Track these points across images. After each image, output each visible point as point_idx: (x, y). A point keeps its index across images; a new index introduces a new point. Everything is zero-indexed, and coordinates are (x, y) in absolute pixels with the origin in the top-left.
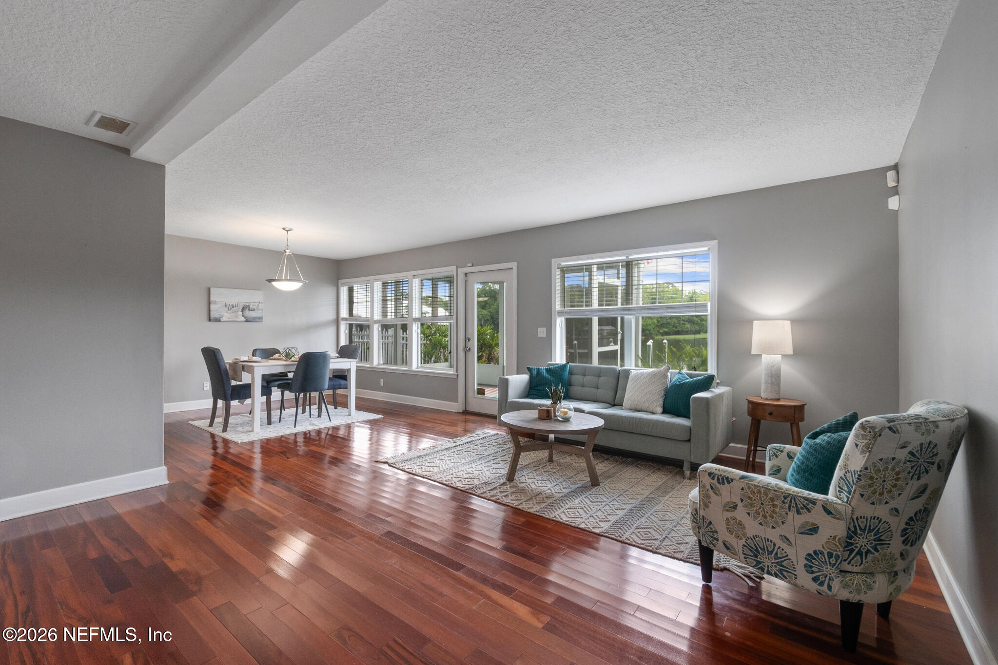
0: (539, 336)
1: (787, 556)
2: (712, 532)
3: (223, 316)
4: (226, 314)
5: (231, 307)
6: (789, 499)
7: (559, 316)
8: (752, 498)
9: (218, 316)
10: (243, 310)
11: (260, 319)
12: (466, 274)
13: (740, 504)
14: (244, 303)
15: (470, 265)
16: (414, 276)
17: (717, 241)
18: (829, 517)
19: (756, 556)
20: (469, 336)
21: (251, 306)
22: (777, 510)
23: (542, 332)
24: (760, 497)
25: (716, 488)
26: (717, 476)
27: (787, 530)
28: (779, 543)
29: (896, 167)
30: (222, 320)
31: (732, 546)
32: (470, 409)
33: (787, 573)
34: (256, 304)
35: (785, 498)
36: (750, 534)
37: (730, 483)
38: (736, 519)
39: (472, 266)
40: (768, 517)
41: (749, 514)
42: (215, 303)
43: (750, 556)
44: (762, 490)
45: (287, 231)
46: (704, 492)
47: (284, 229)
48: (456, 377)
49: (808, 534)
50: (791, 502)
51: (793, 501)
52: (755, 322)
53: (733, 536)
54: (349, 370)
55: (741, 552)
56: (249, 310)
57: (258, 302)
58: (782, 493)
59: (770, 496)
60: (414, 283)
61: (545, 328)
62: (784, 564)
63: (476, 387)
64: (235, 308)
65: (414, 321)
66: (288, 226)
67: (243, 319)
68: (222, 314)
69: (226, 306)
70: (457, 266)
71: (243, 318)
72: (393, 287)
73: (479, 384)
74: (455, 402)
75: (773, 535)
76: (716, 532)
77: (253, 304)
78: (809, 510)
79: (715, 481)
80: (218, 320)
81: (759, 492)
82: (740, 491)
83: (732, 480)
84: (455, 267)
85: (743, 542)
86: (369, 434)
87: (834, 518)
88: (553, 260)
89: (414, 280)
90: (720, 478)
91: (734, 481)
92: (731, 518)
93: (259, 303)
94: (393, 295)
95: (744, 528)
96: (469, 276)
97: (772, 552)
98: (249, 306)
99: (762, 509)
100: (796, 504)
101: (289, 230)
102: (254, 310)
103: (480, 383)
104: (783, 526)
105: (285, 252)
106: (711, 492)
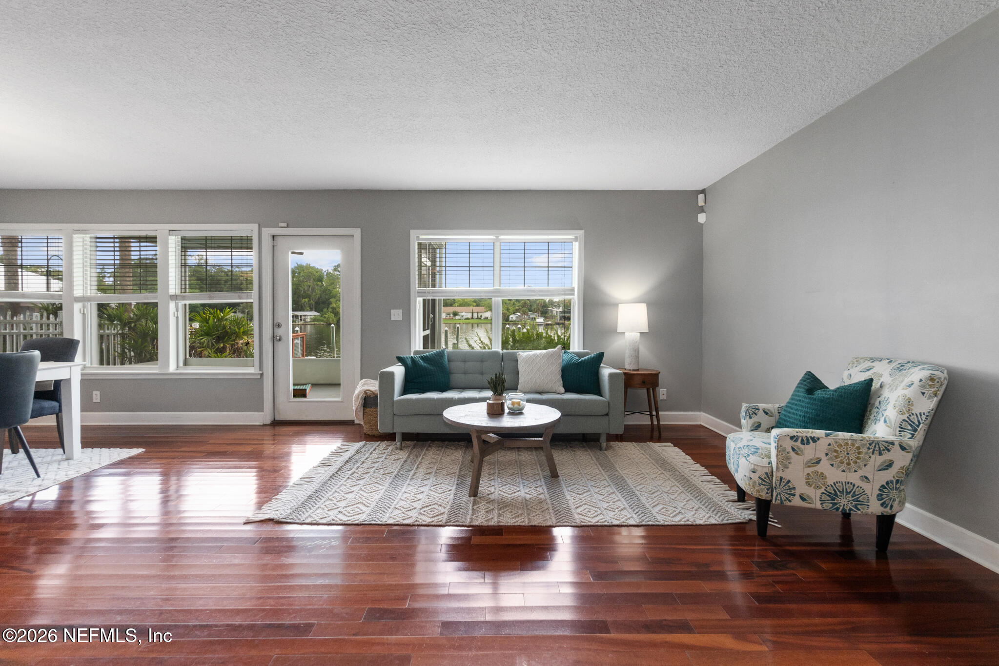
0: (393, 319)
1: (864, 492)
2: (790, 489)
6: (874, 445)
7: (419, 296)
8: (838, 451)
12: (273, 236)
13: (824, 458)
15: (285, 225)
16: (171, 232)
17: (583, 231)
18: (903, 453)
19: (833, 499)
20: (279, 319)
22: (861, 456)
23: (397, 315)
24: (847, 448)
25: (799, 449)
26: (800, 438)
27: (867, 471)
28: (858, 482)
29: (703, 191)
31: (809, 497)
32: (280, 417)
33: (861, 506)
35: (870, 444)
36: (830, 481)
37: (816, 441)
38: (818, 472)
39: (288, 226)
40: (852, 464)
41: (832, 465)
43: (828, 500)
44: (850, 442)
46: (784, 455)
48: (259, 377)
49: (884, 469)
50: (875, 447)
51: (877, 446)
52: (620, 305)
53: (812, 487)
54: (68, 381)
55: (818, 499)
58: (867, 441)
59: (857, 445)
60: (170, 241)
61: (401, 311)
62: (860, 499)
63: (292, 388)
65: (171, 300)
70: (259, 225)
72: (117, 245)
73: (294, 385)
74: (258, 411)
75: (854, 478)
76: (794, 488)
78: (889, 450)
79: (799, 443)
81: (847, 444)
82: (826, 447)
83: (818, 439)
84: (256, 226)
85: (819, 492)
86: (160, 482)
87: (907, 452)
88: (412, 232)
89: (170, 237)
90: (805, 439)
91: (821, 439)
92: (812, 472)
94: (118, 257)
95: (826, 478)
96: (279, 240)
97: (850, 492)
99: (847, 458)
100: (879, 448)
103: (296, 382)
104: (864, 468)
106: (792, 454)
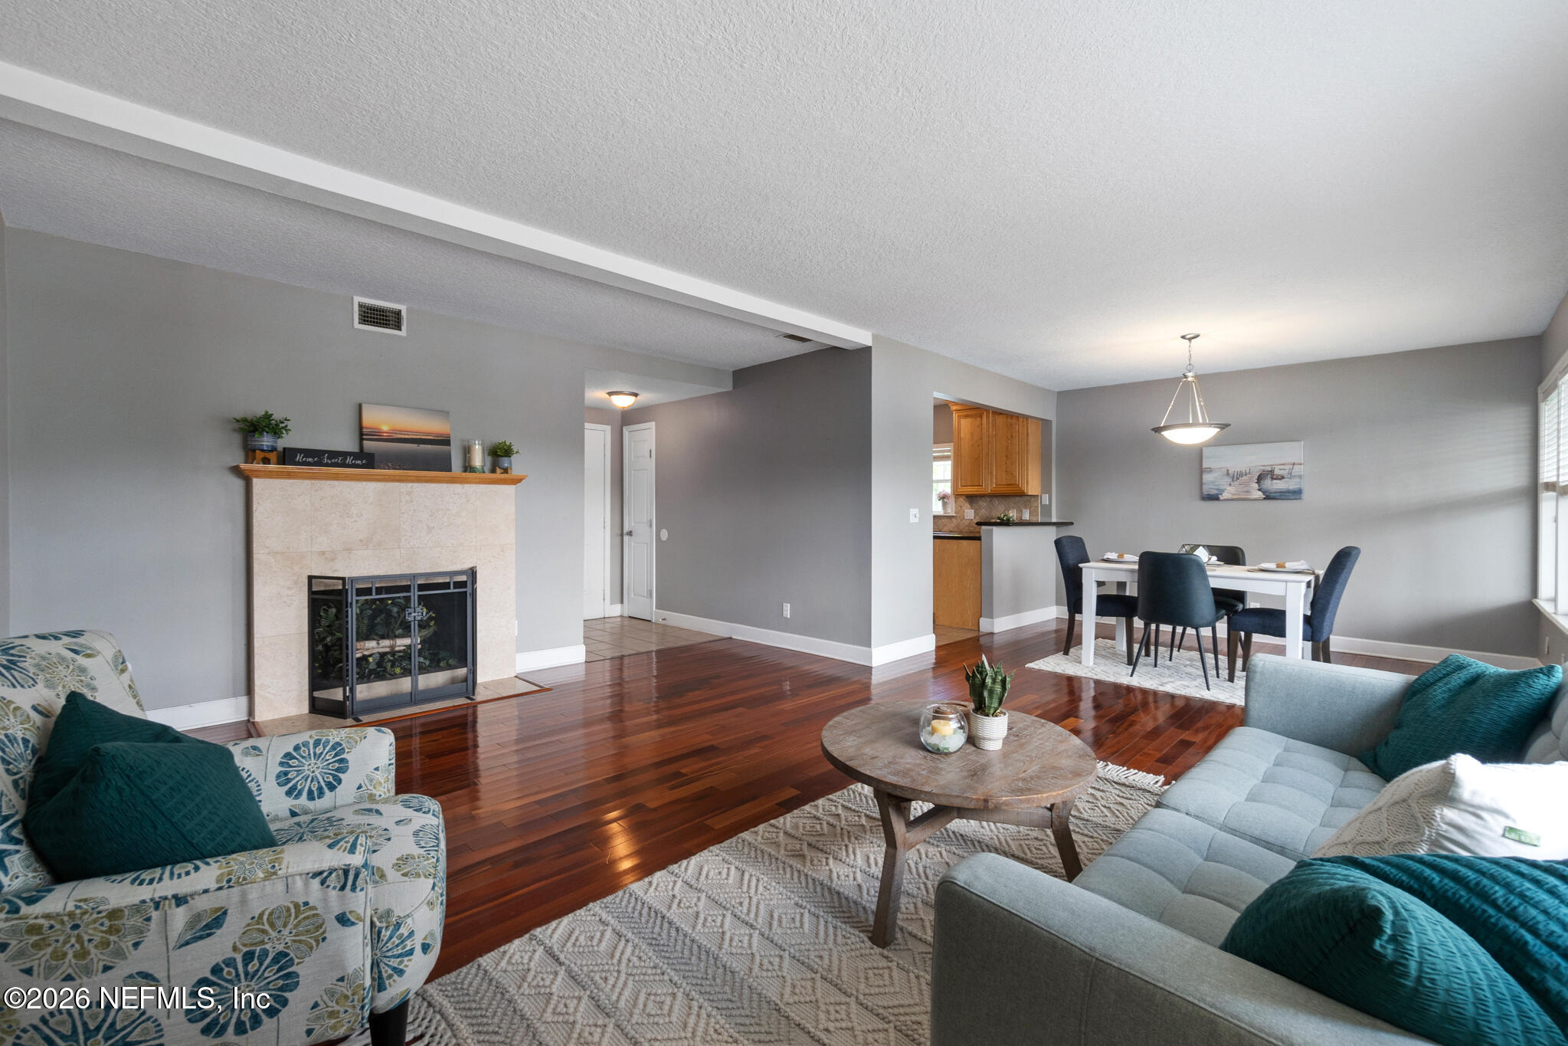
3: (1223, 491)
4: (1229, 488)
5: (1236, 477)
9: (1214, 492)
10: (1260, 479)
11: (1296, 494)
14: (1263, 468)
21: (1277, 472)
30: (1221, 498)
34: (1287, 467)
42: (1210, 470)
45: (1190, 339)
47: (1183, 337)
56: (1272, 479)
57: (1289, 464)
64: (1245, 478)
66: (1189, 331)
67: (1260, 495)
68: (1221, 487)
69: (1228, 474)
71: (1260, 493)
77: (1281, 467)
80: (1214, 498)
93: (1294, 464)
98: (1272, 471)
101: (1193, 338)
102: (1283, 478)
105: (1186, 377)
